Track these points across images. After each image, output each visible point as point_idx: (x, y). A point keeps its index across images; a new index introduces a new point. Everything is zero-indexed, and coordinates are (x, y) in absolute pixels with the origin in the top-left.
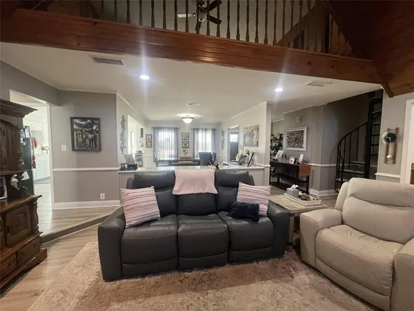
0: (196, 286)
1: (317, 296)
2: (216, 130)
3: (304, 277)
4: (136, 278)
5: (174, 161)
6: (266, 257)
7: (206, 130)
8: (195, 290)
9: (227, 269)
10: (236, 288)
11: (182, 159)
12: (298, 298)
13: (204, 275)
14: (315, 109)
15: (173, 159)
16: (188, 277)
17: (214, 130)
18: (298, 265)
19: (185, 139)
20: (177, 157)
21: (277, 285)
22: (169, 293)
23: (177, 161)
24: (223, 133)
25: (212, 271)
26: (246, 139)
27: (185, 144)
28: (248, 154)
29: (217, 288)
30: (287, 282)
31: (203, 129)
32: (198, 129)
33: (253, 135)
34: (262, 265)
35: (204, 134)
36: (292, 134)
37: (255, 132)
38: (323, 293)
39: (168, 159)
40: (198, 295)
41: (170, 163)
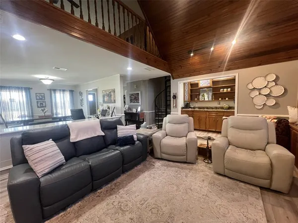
0: (111, 192)
1: (166, 168)
2: (74, 92)
3: (158, 164)
4: (59, 214)
5: (28, 121)
6: (139, 163)
7: (64, 91)
8: (111, 195)
9: (123, 177)
10: (133, 182)
11: (41, 118)
12: (160, 172)
13: (111, 186)
14: (144, 81)
15: (27, 119)
16: (102, 192)
17: (72, 92)
18: (154, 160)
19: (41, 99)
20: (33, 116)
21: (150, 172)
22: (94, 206)
23: (33, 120)
24: (81, 94)
25: (115, 182)
26: (105, 98)
27: (41, 104)
28: (109, 108)
29: (123, 187)
30: (153, 168)
31: (60, 90)
32: (55, 90)
33: (111, 96)
34: (139, 167)
35: (62, 95)
36: (132, 95)
37: (112, 94)
38: (167, 166)
39: (18, 119)
40: (114, 196)
41: (25, 123)
